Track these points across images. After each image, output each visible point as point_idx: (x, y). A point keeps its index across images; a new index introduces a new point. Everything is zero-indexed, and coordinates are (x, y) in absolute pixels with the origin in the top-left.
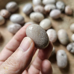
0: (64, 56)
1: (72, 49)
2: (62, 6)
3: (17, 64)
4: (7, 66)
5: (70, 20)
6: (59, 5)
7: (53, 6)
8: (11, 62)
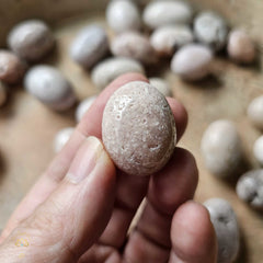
1: (255, 194)
2: (217, 31)
5: (246, 81)
7: (185, 33)
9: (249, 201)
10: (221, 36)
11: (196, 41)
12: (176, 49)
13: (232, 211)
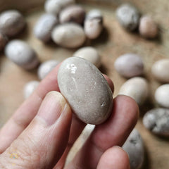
1: (155, 125)
3: (34, 157)
4: (9, 162)
5: (151, 50)
8: (20, 154)
13: (139, 136)
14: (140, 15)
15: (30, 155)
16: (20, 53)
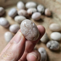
0: (44, 53)
2: (42, 9)
6: (40, 8)
9: (49, 48)
10: (43, 10)
11: (37, 11)
12: (33, 13)
14: (45, 9)
15: (11, 54)
16: (3, 22)
